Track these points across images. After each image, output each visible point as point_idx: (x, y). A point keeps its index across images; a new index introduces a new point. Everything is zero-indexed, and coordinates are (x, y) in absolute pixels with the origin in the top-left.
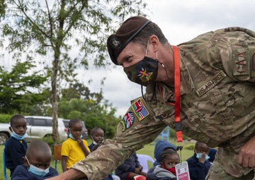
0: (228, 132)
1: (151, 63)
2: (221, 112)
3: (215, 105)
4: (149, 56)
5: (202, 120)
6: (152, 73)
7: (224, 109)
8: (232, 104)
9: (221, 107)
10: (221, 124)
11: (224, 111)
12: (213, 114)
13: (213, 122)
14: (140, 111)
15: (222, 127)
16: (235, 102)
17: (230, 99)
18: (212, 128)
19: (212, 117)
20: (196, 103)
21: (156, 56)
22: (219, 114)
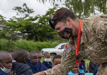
0: (103, 61)
1: (68, 30)
2: (99, 52)
3: (96, 49)
4: (67, 27)
5: (91, 55)
6: (69, 34)
7: (100, 51)
8: (103, 49)
9: (99, 50)
10: (100, 57)
11: (100, 52)
12: (96, 52)
13: (96, 56)
14: (67, 49)
15: (101, 58)
16: (105, 48)
17: (102, 47)
18: (96, 58)
19: (95, 54)
20: (88, 47)
21: (71, 27)
22: (98, 53)
